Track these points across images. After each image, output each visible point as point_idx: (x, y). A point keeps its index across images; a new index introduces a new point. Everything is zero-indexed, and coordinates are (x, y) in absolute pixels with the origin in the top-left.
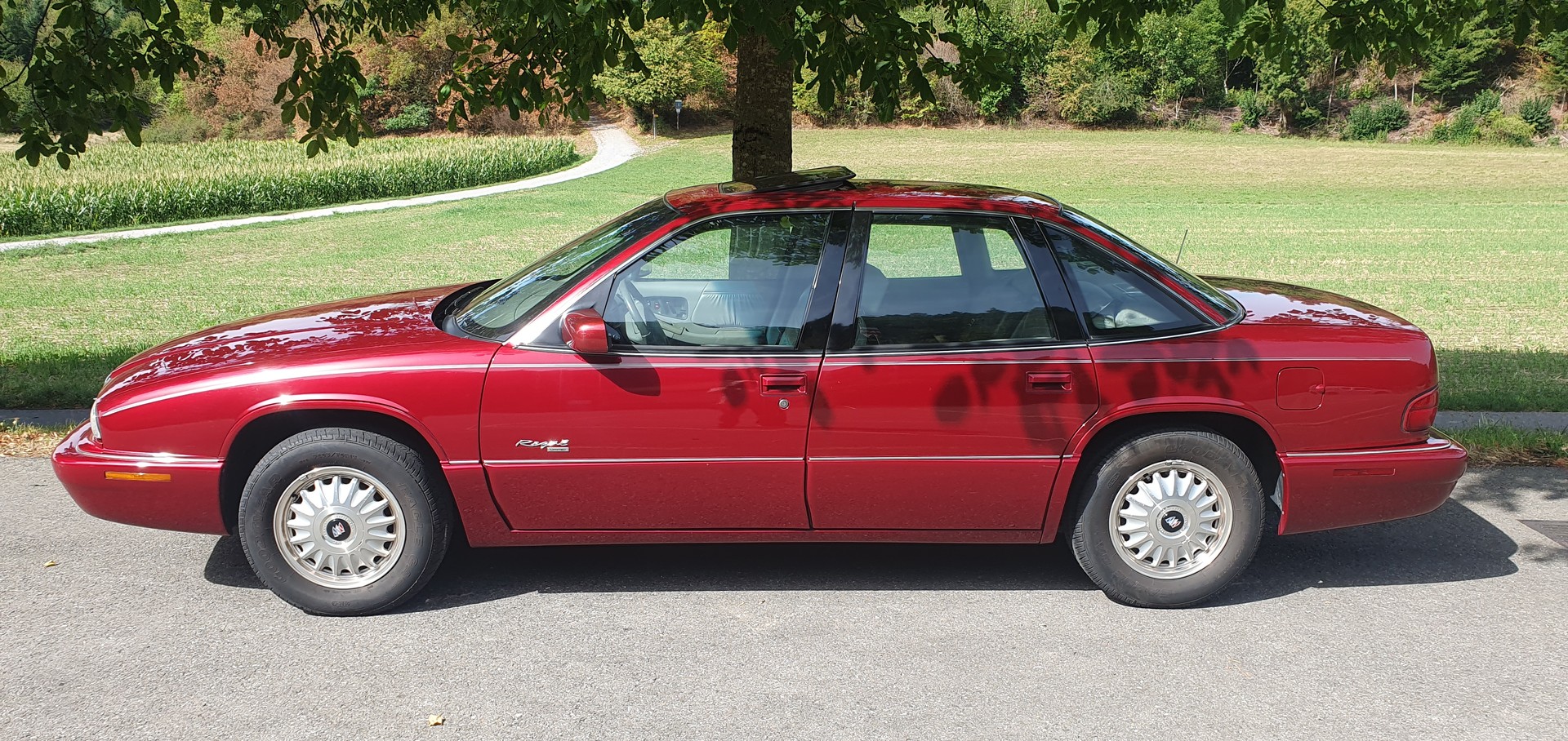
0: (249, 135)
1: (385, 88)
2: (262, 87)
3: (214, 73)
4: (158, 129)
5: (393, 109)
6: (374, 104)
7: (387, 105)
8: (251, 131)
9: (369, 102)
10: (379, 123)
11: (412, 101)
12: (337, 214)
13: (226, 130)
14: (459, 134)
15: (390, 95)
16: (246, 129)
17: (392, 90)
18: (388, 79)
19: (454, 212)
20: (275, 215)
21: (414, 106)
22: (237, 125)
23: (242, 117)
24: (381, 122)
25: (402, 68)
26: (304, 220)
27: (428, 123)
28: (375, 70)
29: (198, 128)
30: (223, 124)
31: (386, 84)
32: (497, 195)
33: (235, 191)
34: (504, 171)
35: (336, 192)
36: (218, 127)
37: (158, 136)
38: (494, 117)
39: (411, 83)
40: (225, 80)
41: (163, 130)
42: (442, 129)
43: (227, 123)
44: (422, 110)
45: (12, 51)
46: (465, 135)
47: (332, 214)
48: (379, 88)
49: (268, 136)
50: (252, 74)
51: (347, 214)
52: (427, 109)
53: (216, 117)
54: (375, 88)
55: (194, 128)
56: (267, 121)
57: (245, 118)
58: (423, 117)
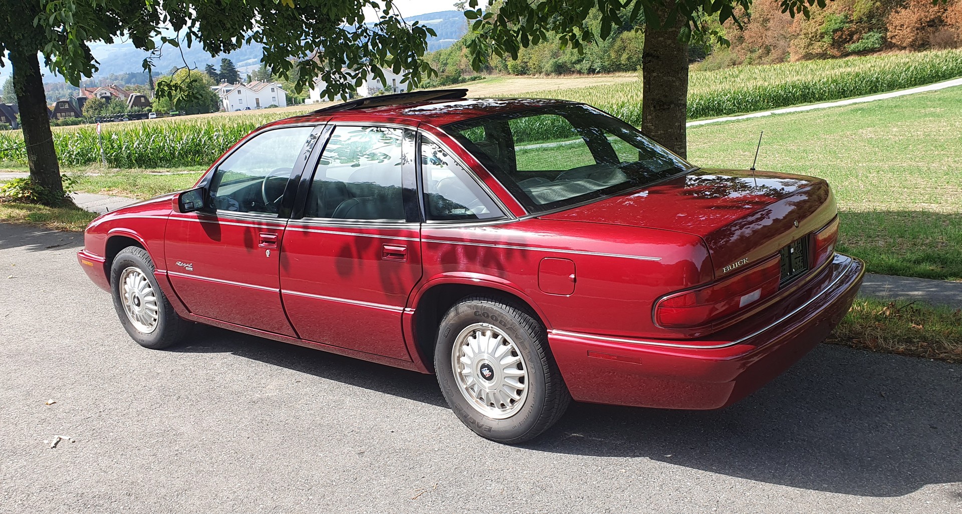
0: (761, 62)
1: (852, 21)
2: (771, 28)
3: (744, 22)
4: (708, 62)
5: (855, 37)
6: (842, 35)
7: (851, 35)
8: (763, 59)
9: (839, 33)
10: (845, 48)
11: (870, 29)
12: (773, 115)
13: (748, 59)
14: (903, 51)
15: (854, 27)
16: (760, 57)
17: (857, 23)
18: (853, 15)
19: (857, 110)
20: (735, 116)
21: (871, 33)
22: (755, 55)
23: (758, 50)
24: (846, 47)
25: (863, 6)
26: (747, 119)
27: (881, 45)
28: (846, 10)
29: (731, 59)
30: (746, 56)
31: (852, 19)
32: (903, 96)
33: (713, 101)
34: (921, 78)
35: (784, 99)
36: (742, 58)
37: (708, 66)
38: (931, 36)
39: (870, 16)
40: (750, 26)
41: (711, 63)
42: (891, 48)
43: (749, 54)
44: (878, 35)
45: (642, 21)
46: (907, 52)
47: (770, 114)
48: (847, 23)
49: (773, 61)
50: (766, 20)
51: (779, 115)
52: (881, 35)
53: (743, 51)
54: (844, 23)
55: (729, 59)
56: (773, 51)
57: (760, 51)
58: (877, 41)
